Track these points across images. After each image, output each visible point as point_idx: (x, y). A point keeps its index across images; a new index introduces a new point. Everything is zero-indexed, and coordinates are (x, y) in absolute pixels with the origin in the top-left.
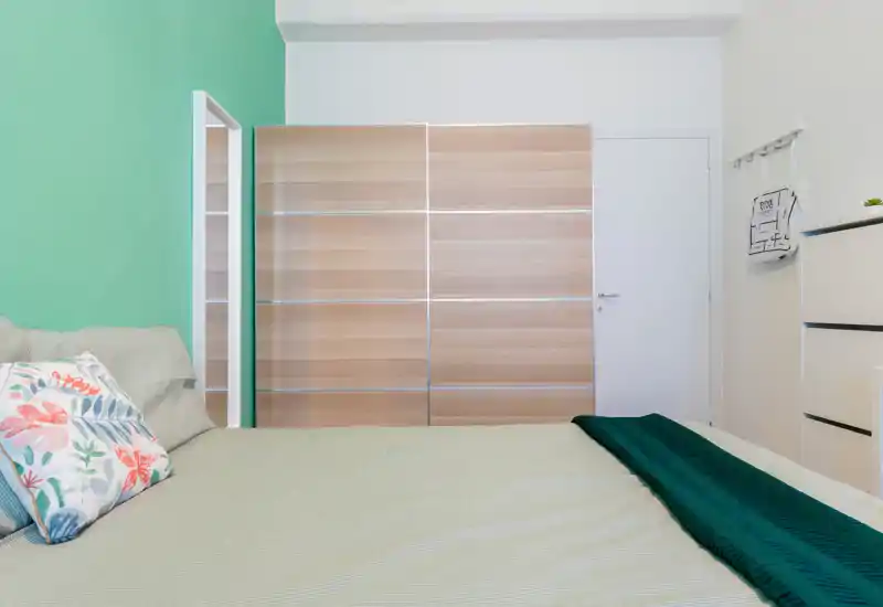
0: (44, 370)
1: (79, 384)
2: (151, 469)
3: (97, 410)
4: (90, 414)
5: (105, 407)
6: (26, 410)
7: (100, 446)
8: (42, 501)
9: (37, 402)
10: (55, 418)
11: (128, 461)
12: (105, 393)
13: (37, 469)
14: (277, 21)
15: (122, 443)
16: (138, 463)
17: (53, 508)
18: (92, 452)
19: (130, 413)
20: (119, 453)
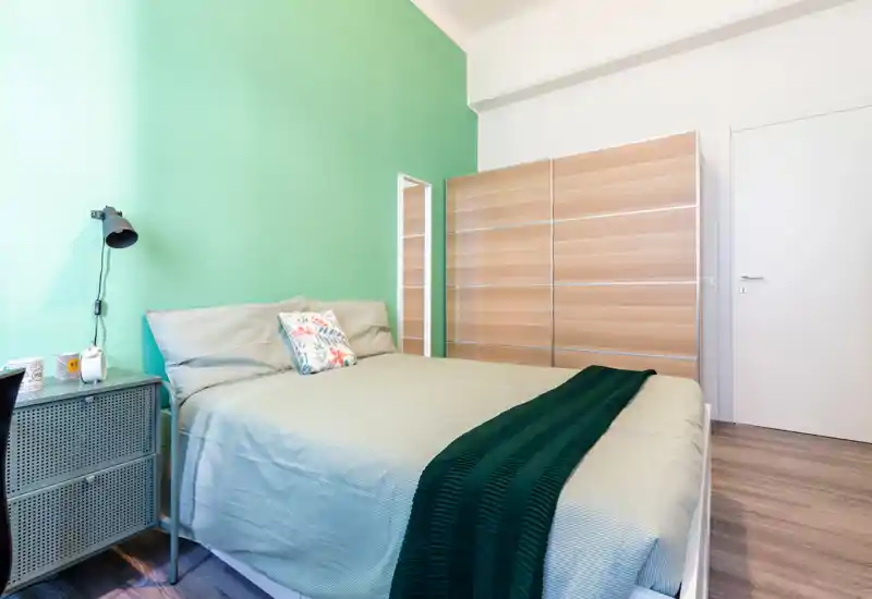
0: (309, 315)
1: (321, 322)
2: (345, 359)
3: (325, 332)
4: (321, 334)
5: (329, 331)
6: (301, 329)
7: (323, 345)
8: (302, 361)
9: (304, 326)
10: (309, 333)
11: (334, 353)
12: (330, 327)
13: (301, 350)
14: (469, 103)
15: (332, 345)
16: (339, 356)
17: (305, 363)
18: (320, 346)
19: (339, 335)
20: (331, 349)
